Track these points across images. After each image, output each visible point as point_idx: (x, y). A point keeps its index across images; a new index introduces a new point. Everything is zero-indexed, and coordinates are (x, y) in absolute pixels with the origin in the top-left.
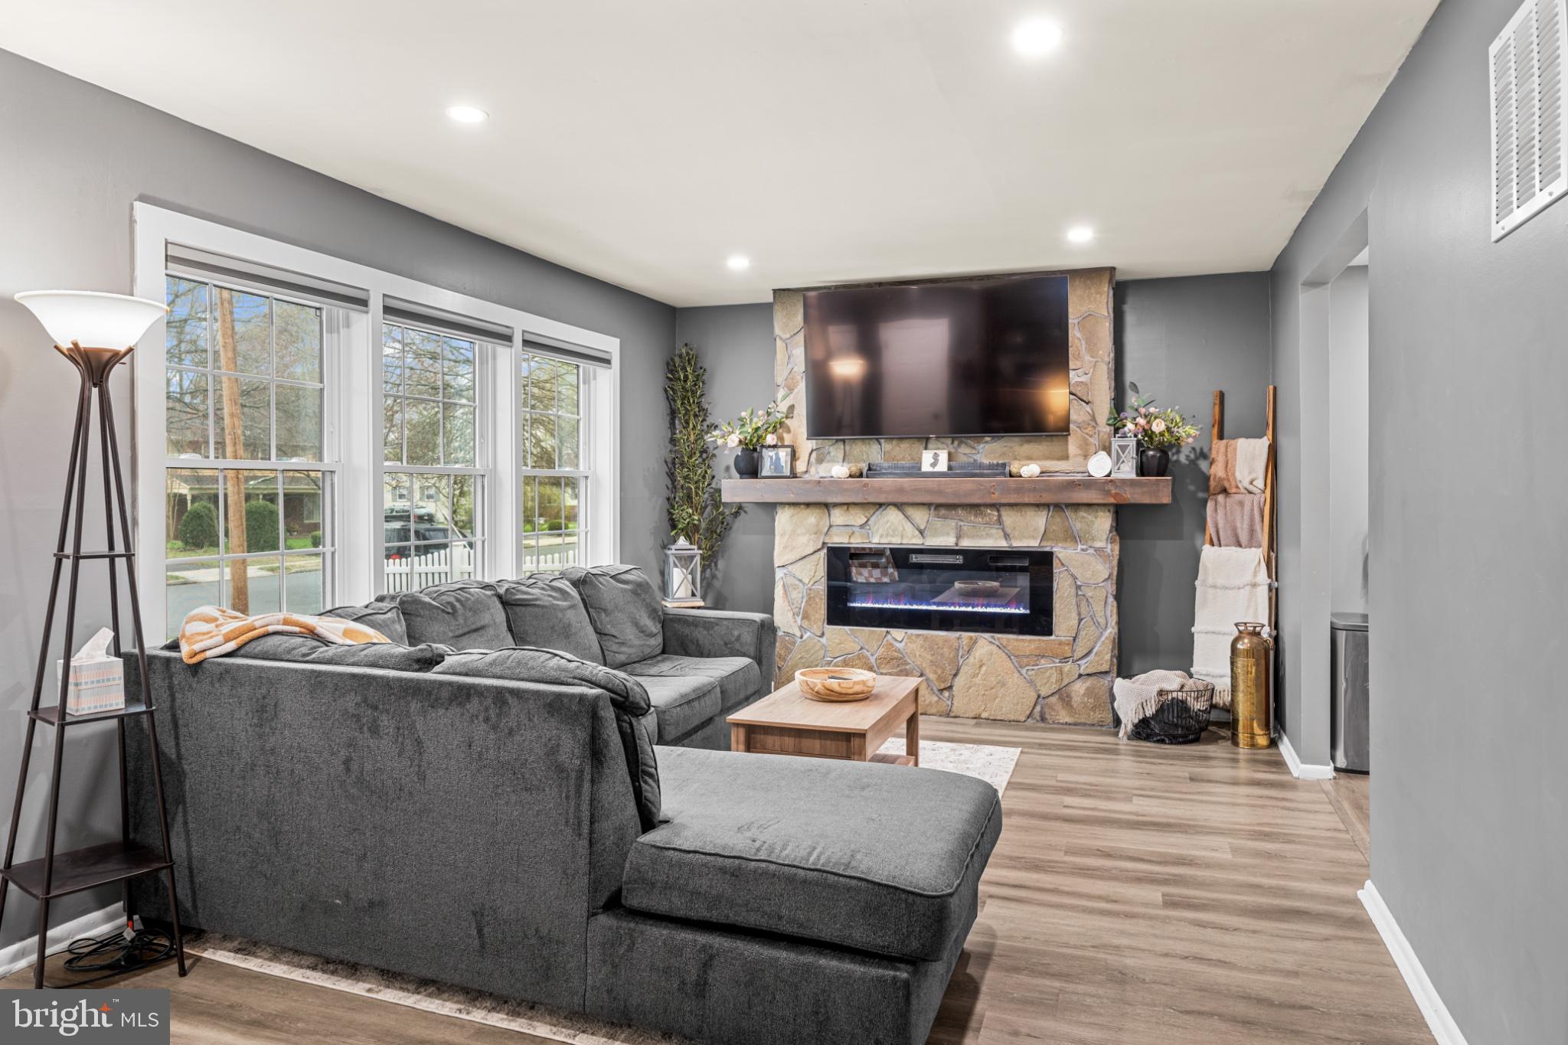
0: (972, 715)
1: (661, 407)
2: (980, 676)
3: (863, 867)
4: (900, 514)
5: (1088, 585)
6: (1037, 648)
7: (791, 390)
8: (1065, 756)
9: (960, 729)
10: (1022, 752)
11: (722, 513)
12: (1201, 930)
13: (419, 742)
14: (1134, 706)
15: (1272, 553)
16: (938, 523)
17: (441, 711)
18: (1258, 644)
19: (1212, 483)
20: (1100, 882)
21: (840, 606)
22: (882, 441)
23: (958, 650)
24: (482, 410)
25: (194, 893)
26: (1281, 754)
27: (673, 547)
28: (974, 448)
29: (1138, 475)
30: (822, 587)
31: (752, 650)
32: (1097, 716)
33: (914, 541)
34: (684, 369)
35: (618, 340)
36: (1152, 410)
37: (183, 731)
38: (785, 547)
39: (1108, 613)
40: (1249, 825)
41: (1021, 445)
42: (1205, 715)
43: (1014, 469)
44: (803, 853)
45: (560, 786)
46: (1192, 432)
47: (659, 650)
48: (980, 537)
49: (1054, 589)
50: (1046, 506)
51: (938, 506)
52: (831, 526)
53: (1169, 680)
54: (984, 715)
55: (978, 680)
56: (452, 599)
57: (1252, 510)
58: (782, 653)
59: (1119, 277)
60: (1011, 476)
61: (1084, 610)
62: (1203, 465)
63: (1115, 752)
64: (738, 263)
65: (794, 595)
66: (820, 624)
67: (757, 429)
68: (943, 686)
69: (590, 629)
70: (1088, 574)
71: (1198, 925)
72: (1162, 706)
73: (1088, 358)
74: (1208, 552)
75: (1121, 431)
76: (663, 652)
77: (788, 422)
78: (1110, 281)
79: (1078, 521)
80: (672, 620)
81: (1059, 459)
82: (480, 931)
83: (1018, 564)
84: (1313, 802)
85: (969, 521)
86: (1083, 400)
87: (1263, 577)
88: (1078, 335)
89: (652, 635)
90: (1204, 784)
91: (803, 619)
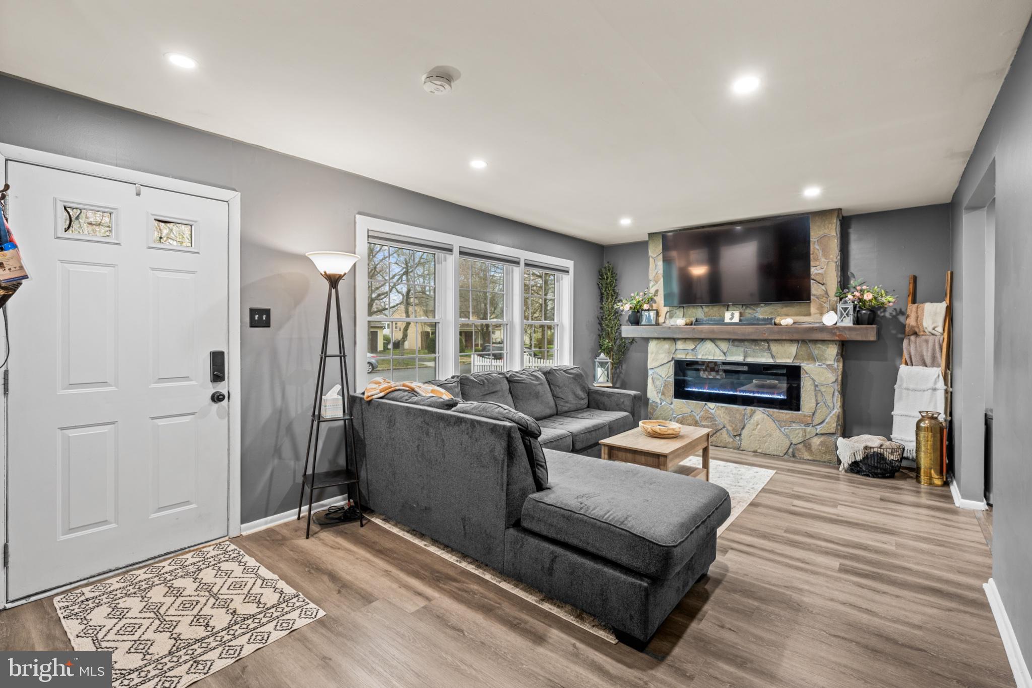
0: (752, 450)
1: (596, 291)
2: (757, 430)
3: (629, 525)
4: (713, 345)
5: (822, 385)
6: (790, 417)
7: (657, 282)
8: (802, 478)
9: (744, 457)
10: (776, 473)
11: (624, 342)
12: (860, 590)
13: (443, 441)
14: (849, 454)
15: (948, 371)
16: (734, 349)
17: (451, 428)
18: (935, 424)
19: (907, 329)
20: (801, 551)
21: (681, 390)
22: (704, 307)
23: (744, 415)
24: (507, 295)
25: (369, 494)
26: (950, 491)
27: (598, 358)
28: (754, 310)
29: (854, 324)
30: (671, 380)
31: (630, 409)
32: (828, 457)
33: (721, 358)
34: (607, 274)
35: (573, 262)
36: (864, 287)
37: (365, 427)
38: (653, 360)
39: (835, 401)
40: (914, 531)
41: (782, 308)
42: (897, 463)
43: (777, 320)
44: (602, 513)
45: (495, 466)
46: (891, 299)
47: (585, 406)
48: (758, 357)
49: (801, 386)
50: (797, 341)
51: (734, 340)
52: (676, 350)
53: (874, 441)
54: (759, 451)
55: (756, 432)
56: (483, 379)
57: (934, 345)
58: (651, 411)
59: (845, 214)
60: (775, 324)
61: (819, 399)
62: (902, 319)
63: (838, 479)
64: (626, 222)
65: (658, 383)
66: (670, 398)
67: (639, 302)
68: (735, 434)
69: (550, 395)
70: (823, 379)
71: (859, 586)
72: (867, 455)
73: (823, 260)
74: (903, 369)
75: (844, 299)
76: (588, 407)
77: (655, 298)
78: (838, 216)
79: (816, 350)
80: (592, 392)
81: (804, 315)
82: (464, 527)
83: (779, 372)
84: (967, 523)
85: (750, 349)
86: (820, 283)
87: (941, 384)
88: (817, 247)
89: (582, 399)
90: (889, 503)
91: (662, 395)
